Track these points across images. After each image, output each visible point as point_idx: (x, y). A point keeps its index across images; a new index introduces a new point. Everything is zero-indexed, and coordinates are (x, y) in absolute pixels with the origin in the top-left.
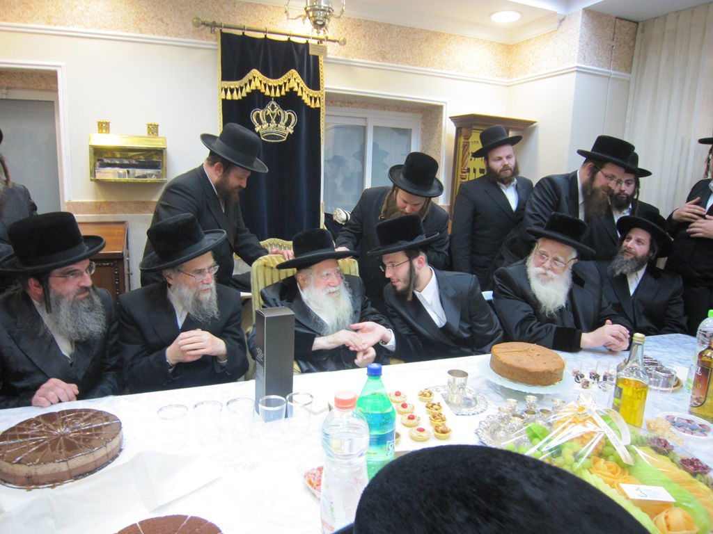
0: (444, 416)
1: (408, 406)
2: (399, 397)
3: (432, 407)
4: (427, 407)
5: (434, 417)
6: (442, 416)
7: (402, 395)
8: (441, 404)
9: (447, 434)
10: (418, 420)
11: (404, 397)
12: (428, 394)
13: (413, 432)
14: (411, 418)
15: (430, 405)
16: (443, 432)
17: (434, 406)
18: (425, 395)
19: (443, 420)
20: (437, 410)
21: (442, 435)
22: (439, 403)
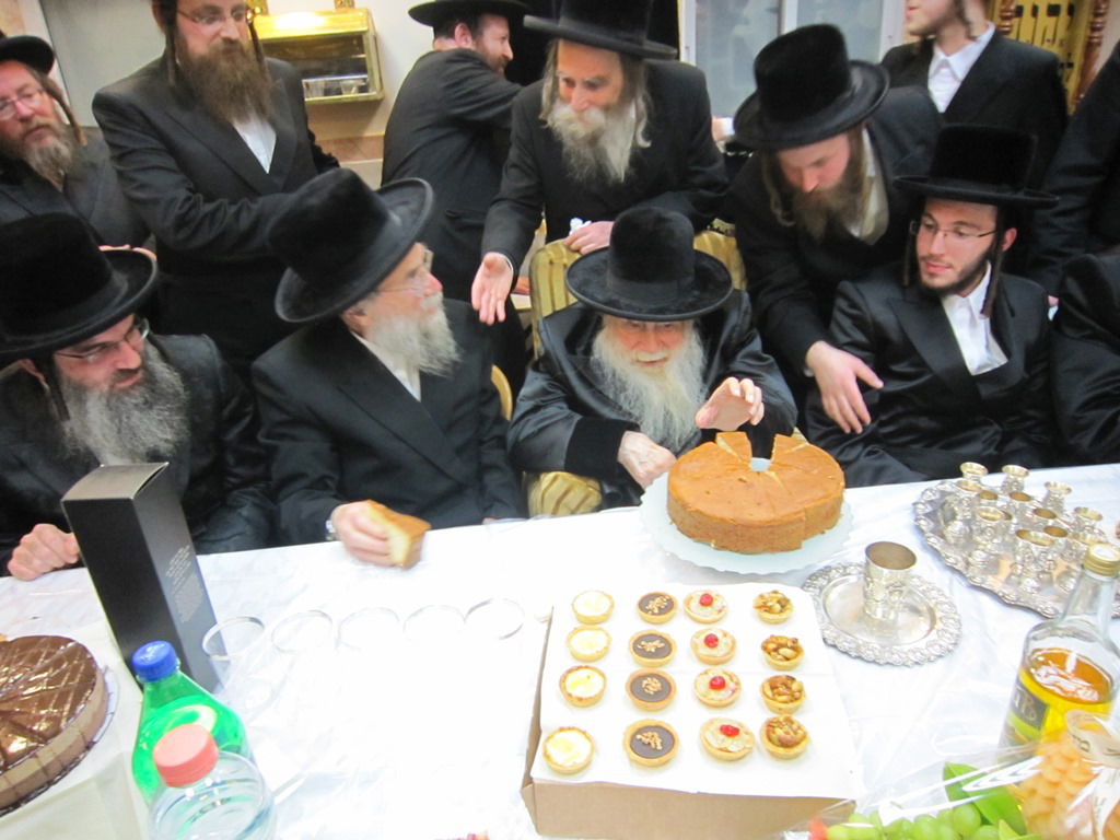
0: (801, 685)
1: (722, 641)
2: (709, 609)
3: (776, 650)
4: (765, 648)
5: (773, 688)
6: (794, 687)
7: (717, 604)
8: (801, 643)
9: (796, 750)
10: (734, 692)
11: (720, 611)
12: (778, 607)
13: (708, 735)
14: (717, 684)
15: (772, 646)
16: (785, 744)
17: (782, 651)
18: (769, 610)
19: (796, 697)
20: (787, 659)
21: (781, 750)
22: (795, 641)
